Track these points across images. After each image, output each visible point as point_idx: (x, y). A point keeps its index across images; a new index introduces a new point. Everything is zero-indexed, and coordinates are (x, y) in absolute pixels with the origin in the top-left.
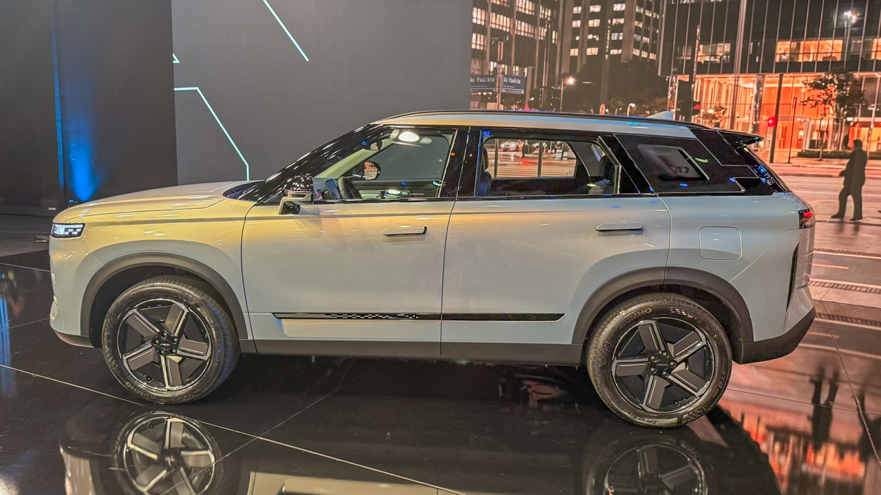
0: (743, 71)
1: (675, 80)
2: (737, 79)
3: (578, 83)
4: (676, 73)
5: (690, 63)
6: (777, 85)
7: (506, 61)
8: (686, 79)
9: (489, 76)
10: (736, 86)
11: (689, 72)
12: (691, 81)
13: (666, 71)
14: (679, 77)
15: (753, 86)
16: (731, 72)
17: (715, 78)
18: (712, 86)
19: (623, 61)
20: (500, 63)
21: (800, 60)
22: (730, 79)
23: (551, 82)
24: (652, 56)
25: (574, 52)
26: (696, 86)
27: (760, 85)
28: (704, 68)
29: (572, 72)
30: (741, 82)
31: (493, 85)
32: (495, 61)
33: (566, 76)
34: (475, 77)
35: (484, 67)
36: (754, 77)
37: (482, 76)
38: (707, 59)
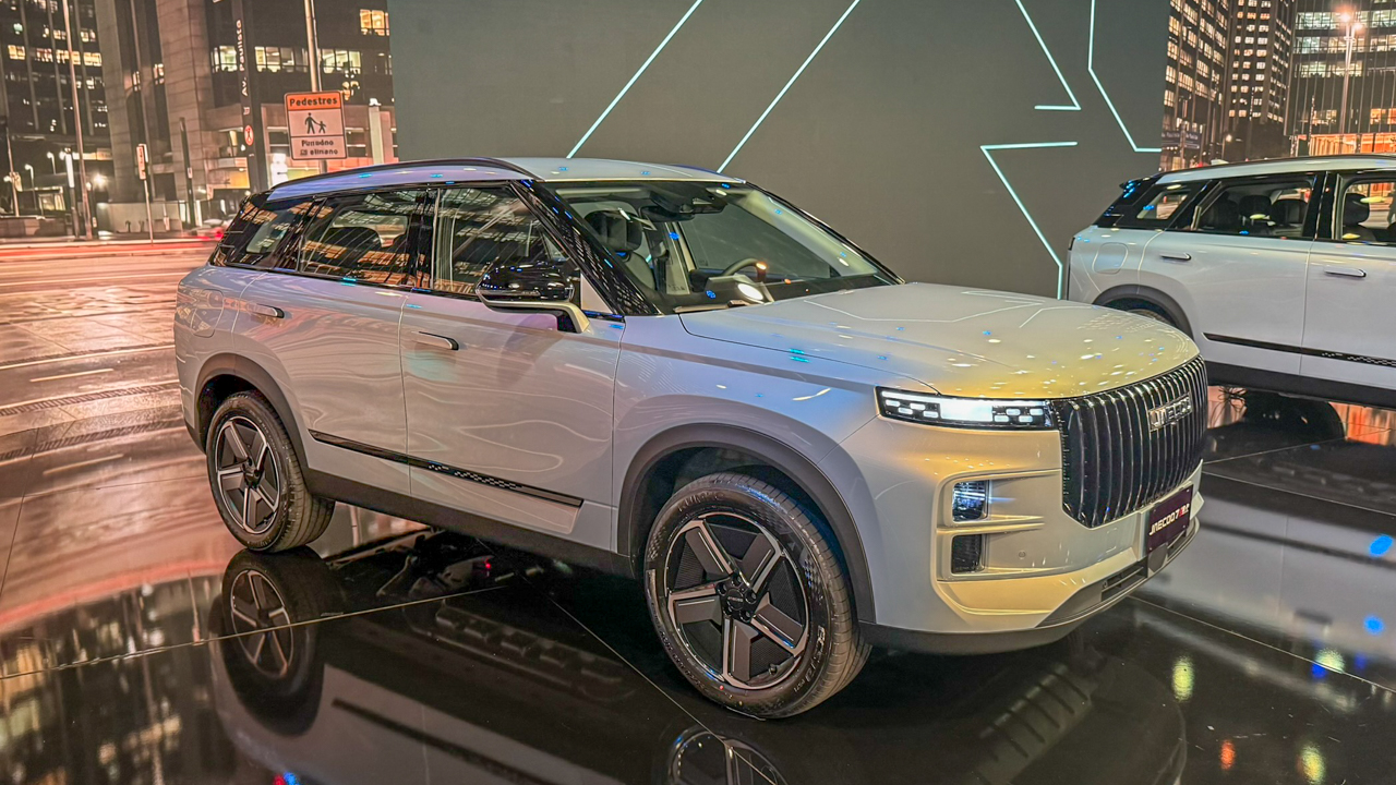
0: (1346, 132)
1: (1297, 139)
2: (1341, 138)
3: (1233, 140)
4: (1297, 134)
5: (1307, 125)
6: (1371, 142)
7: (1188, 118)
8: (1304, 137)
9: (1176, 132)
10: (1341, 143)
11: (1306, 132)
12: (1308, 140)
13: (1290, 132)
14: (1299, 137)
15: (1354, 143)
16: (1337, 132)
17: (1324, 137)
18: (1322, 143)
19: (1262, 123)
20: (1184, 120)
21: (1389, 123)
22: (1336, 137)
23: (1217, 140)
24: (1281, 119)
25: (1232, 113)
26: (1311, 144)
27: (1358, 141)
28: (1317, 130)
29: (1230, 131)
30: (1344, 140)
31: (1178, 140)
32: (1181, 117)
33: (1225, 134)
34: (1165, 132)
35: (1172, 123)
36: (1354, 136)
37: (1171, 132)
38: (1319, 122)
